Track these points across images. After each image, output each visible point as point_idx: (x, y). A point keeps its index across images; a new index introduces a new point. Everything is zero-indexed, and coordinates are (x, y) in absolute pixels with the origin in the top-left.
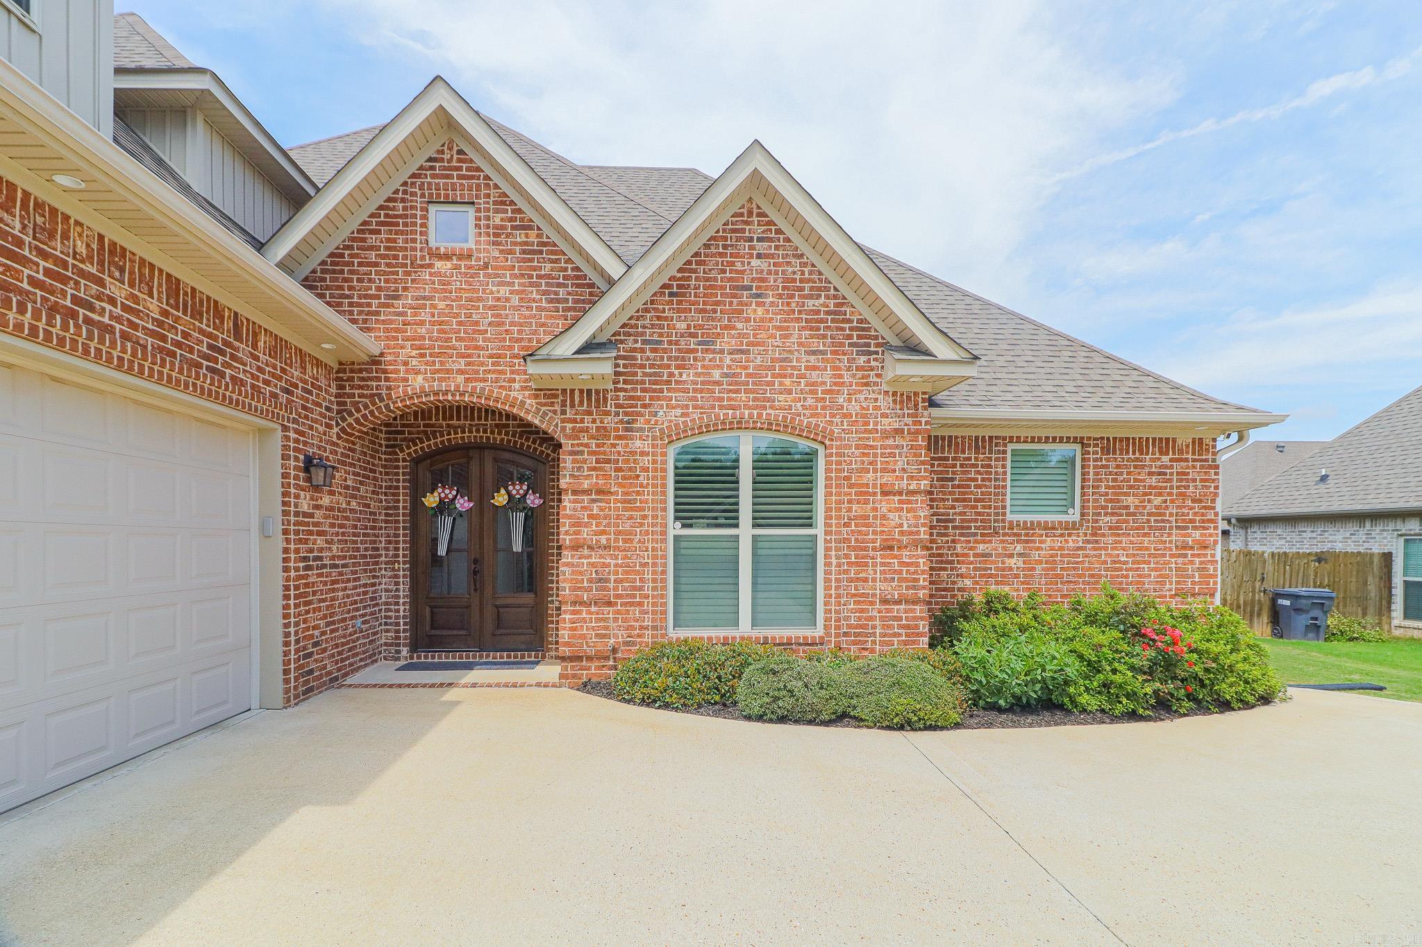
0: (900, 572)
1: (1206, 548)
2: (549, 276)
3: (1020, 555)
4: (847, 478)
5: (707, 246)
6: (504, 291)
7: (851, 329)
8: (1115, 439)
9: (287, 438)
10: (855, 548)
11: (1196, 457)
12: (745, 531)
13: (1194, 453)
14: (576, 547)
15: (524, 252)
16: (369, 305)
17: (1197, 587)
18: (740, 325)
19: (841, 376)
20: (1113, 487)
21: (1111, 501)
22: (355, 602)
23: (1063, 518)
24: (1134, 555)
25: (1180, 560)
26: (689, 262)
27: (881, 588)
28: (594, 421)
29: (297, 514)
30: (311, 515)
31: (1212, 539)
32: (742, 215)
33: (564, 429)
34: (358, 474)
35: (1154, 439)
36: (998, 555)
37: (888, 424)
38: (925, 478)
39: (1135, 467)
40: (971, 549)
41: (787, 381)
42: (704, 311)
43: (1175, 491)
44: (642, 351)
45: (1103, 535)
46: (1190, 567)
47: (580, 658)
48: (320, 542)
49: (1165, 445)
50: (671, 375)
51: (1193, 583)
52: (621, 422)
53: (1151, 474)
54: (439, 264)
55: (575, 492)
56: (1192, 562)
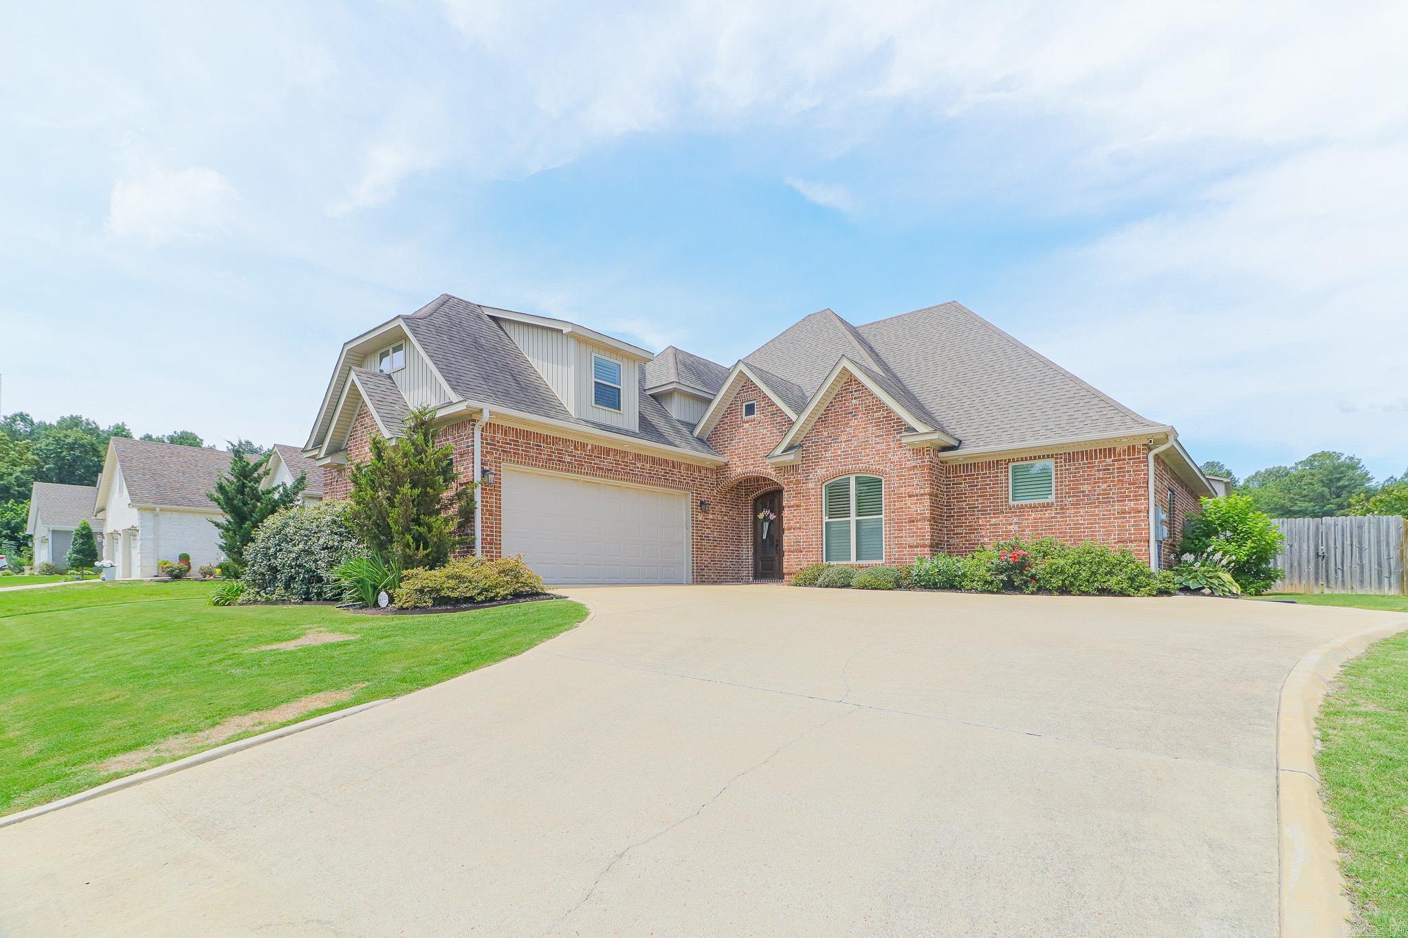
0: (917, 533)
1: (1139, 512)
2: (780, 422)
3: (1016, 523)
4: (893, 491)
5: (835, 398)
6: (765, 431)
7: (894, 423)
8: (1074, 453)
9: (693, 496)
10: (897, 523)
11: (1131, 457)
12: (853, 518)
13: (1129, 455)
14: (789, 529)
15: (771, 415)
16: (725, 444)
17: (1133, 537)
18: (848, 429)
19: (890, 445)
20: (1073, 481)
21: (1072, 489)
22: (727, 556)
23: (1045, 501)
24: (1088, 520)
25: (1120, 521)
26: (828, 407)
27: (910, 541)
28: (794, 478)
29: (697, 521)
30: (704, 522)
31: (1143, 506)
32: (848, 382)
33: (784, 482)
34: (728, 507)
35: (1100, 450)
36: (1003, 524)
37: (910, 464)
38: (927, 487)
39: (1088, 467)
40: (988, 521)
41: (867, 451)
42: (834, 426)
43: (1116, 479)
44: (812, 446)
45: (1068, 509)
46: (1127, 524)
47: (791, 574)
48: (708, 531)
49: (1110, 452)
50: (822, 455)
51: (1130, 534)
52: (804, 477)
53: (1098, 470)
54: (745, 425)
55: (789, 507)
56: (1129, 522)
